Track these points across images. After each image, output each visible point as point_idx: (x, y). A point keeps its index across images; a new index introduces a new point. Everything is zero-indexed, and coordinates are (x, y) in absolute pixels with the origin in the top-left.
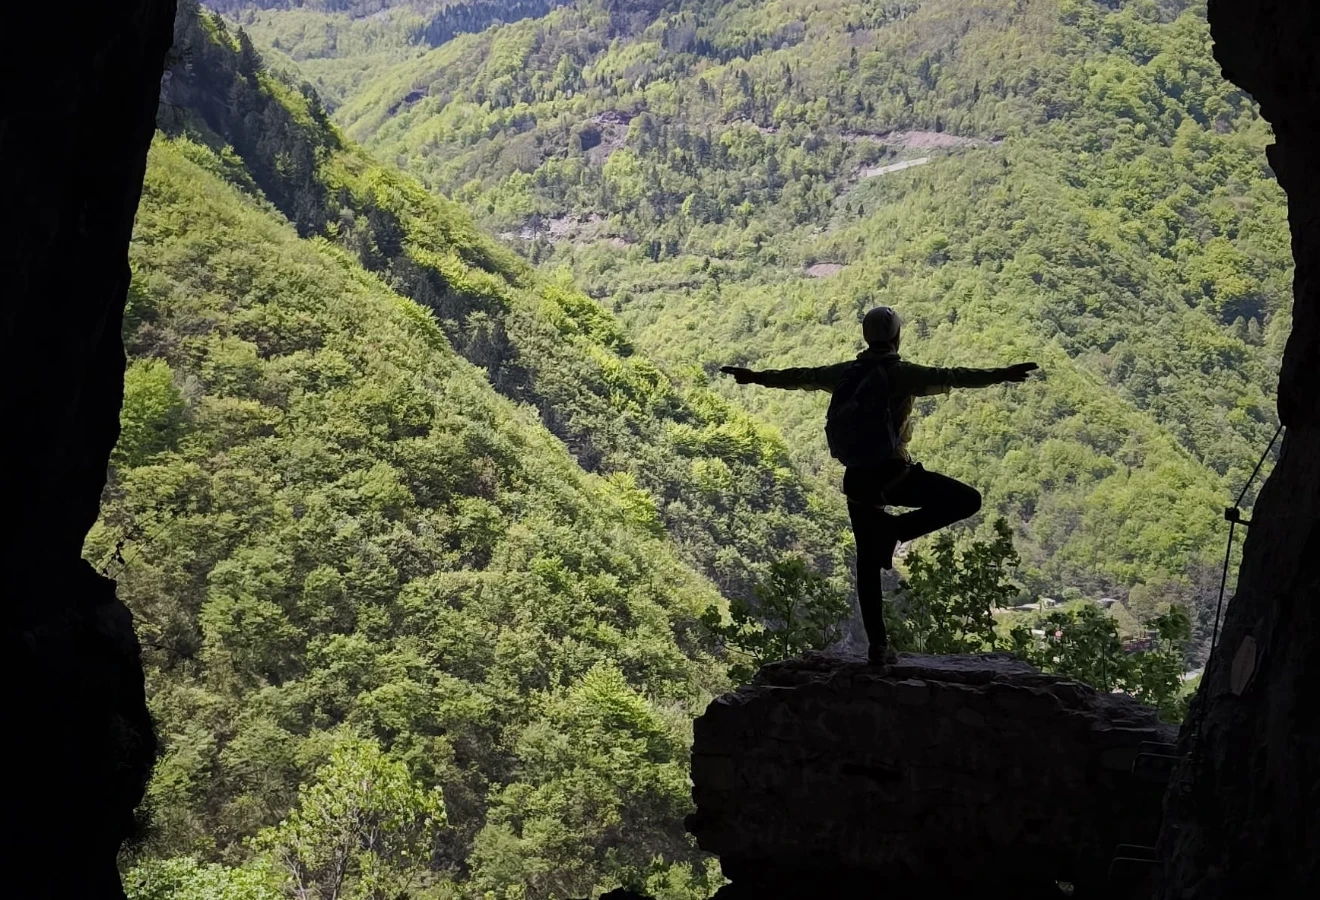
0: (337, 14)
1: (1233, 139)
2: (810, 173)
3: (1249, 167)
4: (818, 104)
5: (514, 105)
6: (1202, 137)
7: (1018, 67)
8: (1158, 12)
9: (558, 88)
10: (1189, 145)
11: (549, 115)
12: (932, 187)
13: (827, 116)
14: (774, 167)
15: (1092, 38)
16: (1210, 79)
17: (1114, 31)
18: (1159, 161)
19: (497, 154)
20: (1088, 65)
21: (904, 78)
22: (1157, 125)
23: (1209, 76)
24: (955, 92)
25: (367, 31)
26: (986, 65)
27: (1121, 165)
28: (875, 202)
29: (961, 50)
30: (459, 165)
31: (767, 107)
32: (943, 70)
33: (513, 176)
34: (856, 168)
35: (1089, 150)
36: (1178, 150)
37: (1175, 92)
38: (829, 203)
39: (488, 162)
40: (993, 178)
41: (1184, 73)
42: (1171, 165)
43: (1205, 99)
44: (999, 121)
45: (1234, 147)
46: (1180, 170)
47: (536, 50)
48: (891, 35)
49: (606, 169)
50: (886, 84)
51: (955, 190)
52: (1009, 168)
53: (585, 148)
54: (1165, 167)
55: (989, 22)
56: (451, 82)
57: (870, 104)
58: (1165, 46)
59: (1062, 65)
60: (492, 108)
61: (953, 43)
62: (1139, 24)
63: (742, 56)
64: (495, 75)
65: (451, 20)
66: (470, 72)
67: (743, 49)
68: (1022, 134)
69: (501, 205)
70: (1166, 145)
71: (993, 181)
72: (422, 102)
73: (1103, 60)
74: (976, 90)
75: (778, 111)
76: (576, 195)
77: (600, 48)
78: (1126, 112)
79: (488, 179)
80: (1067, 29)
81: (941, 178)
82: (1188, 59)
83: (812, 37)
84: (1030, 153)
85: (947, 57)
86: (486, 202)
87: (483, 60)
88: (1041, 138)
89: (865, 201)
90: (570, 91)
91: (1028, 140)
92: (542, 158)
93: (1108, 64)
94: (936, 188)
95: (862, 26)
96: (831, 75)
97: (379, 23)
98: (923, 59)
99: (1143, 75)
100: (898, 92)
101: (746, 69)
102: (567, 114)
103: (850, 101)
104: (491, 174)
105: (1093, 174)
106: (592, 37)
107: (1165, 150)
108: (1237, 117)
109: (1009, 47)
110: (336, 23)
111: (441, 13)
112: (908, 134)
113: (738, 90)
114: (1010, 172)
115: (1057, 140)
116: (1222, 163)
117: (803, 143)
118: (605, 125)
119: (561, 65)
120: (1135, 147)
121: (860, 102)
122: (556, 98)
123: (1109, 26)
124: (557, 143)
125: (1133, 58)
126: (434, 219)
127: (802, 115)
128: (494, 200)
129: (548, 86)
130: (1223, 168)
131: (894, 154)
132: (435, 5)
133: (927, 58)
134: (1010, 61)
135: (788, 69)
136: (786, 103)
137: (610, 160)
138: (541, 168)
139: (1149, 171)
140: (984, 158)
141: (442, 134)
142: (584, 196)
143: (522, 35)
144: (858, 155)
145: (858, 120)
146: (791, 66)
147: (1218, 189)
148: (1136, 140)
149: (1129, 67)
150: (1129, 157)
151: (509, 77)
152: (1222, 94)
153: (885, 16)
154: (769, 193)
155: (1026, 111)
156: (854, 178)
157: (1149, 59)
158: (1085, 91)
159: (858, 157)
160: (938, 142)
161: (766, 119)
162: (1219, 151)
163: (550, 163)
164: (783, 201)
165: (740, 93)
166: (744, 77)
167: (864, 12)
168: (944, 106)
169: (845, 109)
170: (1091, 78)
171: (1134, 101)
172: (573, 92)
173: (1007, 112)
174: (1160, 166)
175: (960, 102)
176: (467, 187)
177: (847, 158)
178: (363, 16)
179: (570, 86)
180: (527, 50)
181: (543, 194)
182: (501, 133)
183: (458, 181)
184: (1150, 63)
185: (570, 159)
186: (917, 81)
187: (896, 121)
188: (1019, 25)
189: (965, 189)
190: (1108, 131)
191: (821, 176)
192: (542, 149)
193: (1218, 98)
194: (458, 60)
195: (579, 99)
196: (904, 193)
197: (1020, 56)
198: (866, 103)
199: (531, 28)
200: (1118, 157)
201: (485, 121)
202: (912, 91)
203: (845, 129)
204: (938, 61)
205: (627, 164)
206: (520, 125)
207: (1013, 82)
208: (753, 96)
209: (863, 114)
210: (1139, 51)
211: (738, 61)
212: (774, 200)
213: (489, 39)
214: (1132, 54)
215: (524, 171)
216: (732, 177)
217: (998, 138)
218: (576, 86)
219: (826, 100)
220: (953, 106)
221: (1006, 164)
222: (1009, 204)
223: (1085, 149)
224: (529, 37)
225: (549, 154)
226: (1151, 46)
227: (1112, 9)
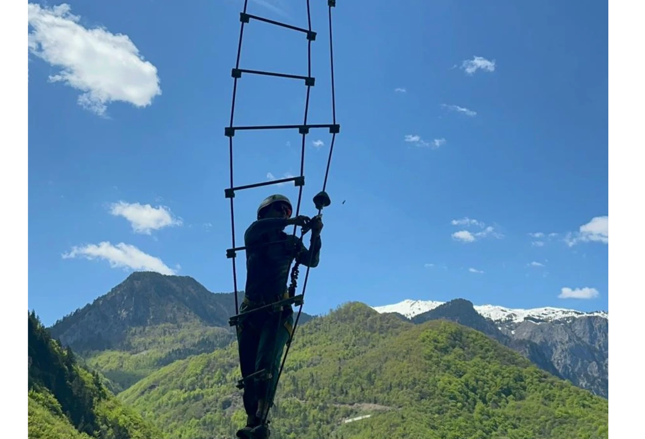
0: (125, 352)
1: (499, 411)
2: (321, 420)
3: (506, 424)
4: (325, 390)
5: (195, 390)
6: (486, 410)
7: (408, 377)
8: (464, 356)
9: (215, 383)
10: (480, 413)
11: (210, 393)
12: (372, 428)
13: (328, 396)
14: (305, 417)
15: (438, 366)
16: (488, 385)
17: (447, 363)
18: (468, 419)
19: (185, 411)
20: (437, 377)
21: (361, 380)
22: (467, 404)
23: (487, 384)
24: (381, 387)
25: (137, 359)
26: (395, 375)
27: (452, 420)
28: (348, 434)
29: (384, 369)
30: (168, 416)
31: (303, 391)
32: (377, 377)
33: (191, 421)
34: (340, 419)
35: (439, 413)
36: (476, 415)
37: (474, 390)
38: (328, 434)
39: (181, 414)
40: (398, 424)
41: (477, 383)
42: (473, 422)
43: (486, 394)
44: (401, 399)
45: (500, 415)
46: (477, 424)
47: (207, 366)
48: (356, 362)
49: (232, 418)
50: (353, 383)
51: (382, 429)
52: (404, 420)
53: (224, 408)
54: (471, 422)
55: (395, 358)
56: (169, 380)
57: (346, 391)
58: (468, 371)
59: (426, 377)
60: (186, 391)
61: (381, 366)
62: (457, 361)
63: (294, 370)
64: (188, 377)
65: (174, 355)
66: (178, 376)
67: (295, 367)
68: (410, 405)
69: (185, 434)
70: (471, 413)
71: (398, 425)
72: (156, 389)
73: (443, 375)
74: (391, 386)
75: (307, 393)
76: (218, 429)
77: (234, 366)
78: (453, 398)
79: (180, 422)
80: (427, 362)
81: (376, 424)
82: (478, 376)
83: (323, 362)
84: (413, 413)
85: (378, 372)
86: (179, 433)
87: (184, 371)
88: (418, 408)
89: (344, 434)
90: (220, 384)
91: (413, 408)
92: (205, 413)
93: (444, 377)
94: (374, 428)
95: (344, 359)
96: (330, 378)
97: (143, 356)
98: (368, 372)
99: (460, 382)
100: (358, 386)
101: (295, 375)
102: (218, 394)
103: (338, 389)
104: (182, 420)
105: (441, 424)
106: (231, 361)
107: (470, 414)
108: (500, 402)
109: (404, 368)
110: (124, 356)
111: (169, 352)
112: (363, 404)
113: (291, 384)
114: (405, 421)
115: (425, 408)
116: (495, 422)
117: (318, 407)
118: (234, 398)
119: (217, 373)
120: (458, 413)
121: (342, 390)
122: (214, 387)
123: (445, 361)
124: (212, 406)
125: (455, 375)
126: (144, 431)
127: (318, 394)
128: (182, 432)
129: (211, 382)
130: (496, 423)
131: (356, 413)
132: (168, 349)
133: (370, 372)
134: (404, 374)
135: (312, 376)
136: (311, 390)
137: (234, 414)
138: (204, 417)
139: (464, 424)
140: (394, 415)
141: (163, 402)
142: (222, 430)
143: (201, 360)
144: (341, 413)
145: (341, 397)
146: (314, 374)
147: (494, 433)
148: (458, 410)
149: (454, 379)
150: (456, 417)
151: (195, 378)
152: (494, 392)
153: (354, 355)
154: (303, 430)
155: (411, 395)
156: (339, 423)
157: (462, 375)
158: (436, 388)
159: (341, 414)
160: (375, 408)
161: (302, 397)
162: (493, 416)
163: (208, 415)
164: (308, 433)
165: (292, 385)
166: (294, 379)
167: (345, 353)
168: (377, 392)
169: (336, 393)
170: (438, 382)
171: (456, 393)
172: (221, 384)
173: (403, 396)
174: (469, 422)
175: (384, 391)
176: (170, 426)
177: (337, 414)
178: (136, 353)
179: (220, 382)
180: (203, 366)
181: (204, 429)
182: (188, 402)
183: (167, 422)
184: (463, 377)
185: (217, 413)
186: (366, 381)
187: (357, 398)
188: (408, 359)
189: (386, 429)
190: (446, 405)
191: (325, 422)
192: (205, 409)
193: (491, 393)
194: (174, 371)
195: (224, 387)
196: (360, 430)
197: (408, 372)
198: (345, 390)
199: (206, 357)
200: (451, 417)
201: (182, 397)
202: (364, 386)
203: (336, 401)
204: (375, 373)
205: (241, 416)
206: (197, 398)
207: (406, 383)
208: (297, 386)
209: (344, 395)
210: (458, 372)
211: (291, 372)
212: (305, 432)
213: (188, 362)
214: (455, 373)
215: (196, 418)
216: (287, 422)
217: (400, 407)
218: (223, 382)
219: (328, 389)
220: (381, 393)
221: (403, 418)
222: (404, 436)
223: (436, 413)
224: (205, 361)
225: (208, 411)
226: (462, 371)
227: (445, 354)
